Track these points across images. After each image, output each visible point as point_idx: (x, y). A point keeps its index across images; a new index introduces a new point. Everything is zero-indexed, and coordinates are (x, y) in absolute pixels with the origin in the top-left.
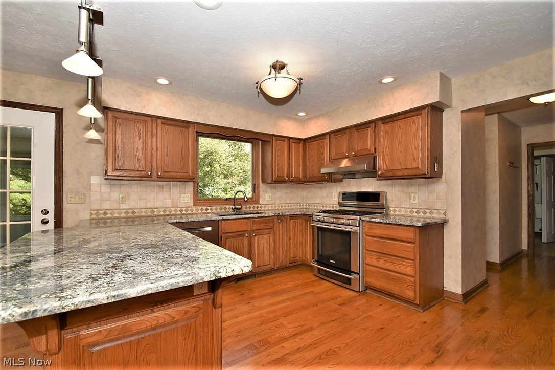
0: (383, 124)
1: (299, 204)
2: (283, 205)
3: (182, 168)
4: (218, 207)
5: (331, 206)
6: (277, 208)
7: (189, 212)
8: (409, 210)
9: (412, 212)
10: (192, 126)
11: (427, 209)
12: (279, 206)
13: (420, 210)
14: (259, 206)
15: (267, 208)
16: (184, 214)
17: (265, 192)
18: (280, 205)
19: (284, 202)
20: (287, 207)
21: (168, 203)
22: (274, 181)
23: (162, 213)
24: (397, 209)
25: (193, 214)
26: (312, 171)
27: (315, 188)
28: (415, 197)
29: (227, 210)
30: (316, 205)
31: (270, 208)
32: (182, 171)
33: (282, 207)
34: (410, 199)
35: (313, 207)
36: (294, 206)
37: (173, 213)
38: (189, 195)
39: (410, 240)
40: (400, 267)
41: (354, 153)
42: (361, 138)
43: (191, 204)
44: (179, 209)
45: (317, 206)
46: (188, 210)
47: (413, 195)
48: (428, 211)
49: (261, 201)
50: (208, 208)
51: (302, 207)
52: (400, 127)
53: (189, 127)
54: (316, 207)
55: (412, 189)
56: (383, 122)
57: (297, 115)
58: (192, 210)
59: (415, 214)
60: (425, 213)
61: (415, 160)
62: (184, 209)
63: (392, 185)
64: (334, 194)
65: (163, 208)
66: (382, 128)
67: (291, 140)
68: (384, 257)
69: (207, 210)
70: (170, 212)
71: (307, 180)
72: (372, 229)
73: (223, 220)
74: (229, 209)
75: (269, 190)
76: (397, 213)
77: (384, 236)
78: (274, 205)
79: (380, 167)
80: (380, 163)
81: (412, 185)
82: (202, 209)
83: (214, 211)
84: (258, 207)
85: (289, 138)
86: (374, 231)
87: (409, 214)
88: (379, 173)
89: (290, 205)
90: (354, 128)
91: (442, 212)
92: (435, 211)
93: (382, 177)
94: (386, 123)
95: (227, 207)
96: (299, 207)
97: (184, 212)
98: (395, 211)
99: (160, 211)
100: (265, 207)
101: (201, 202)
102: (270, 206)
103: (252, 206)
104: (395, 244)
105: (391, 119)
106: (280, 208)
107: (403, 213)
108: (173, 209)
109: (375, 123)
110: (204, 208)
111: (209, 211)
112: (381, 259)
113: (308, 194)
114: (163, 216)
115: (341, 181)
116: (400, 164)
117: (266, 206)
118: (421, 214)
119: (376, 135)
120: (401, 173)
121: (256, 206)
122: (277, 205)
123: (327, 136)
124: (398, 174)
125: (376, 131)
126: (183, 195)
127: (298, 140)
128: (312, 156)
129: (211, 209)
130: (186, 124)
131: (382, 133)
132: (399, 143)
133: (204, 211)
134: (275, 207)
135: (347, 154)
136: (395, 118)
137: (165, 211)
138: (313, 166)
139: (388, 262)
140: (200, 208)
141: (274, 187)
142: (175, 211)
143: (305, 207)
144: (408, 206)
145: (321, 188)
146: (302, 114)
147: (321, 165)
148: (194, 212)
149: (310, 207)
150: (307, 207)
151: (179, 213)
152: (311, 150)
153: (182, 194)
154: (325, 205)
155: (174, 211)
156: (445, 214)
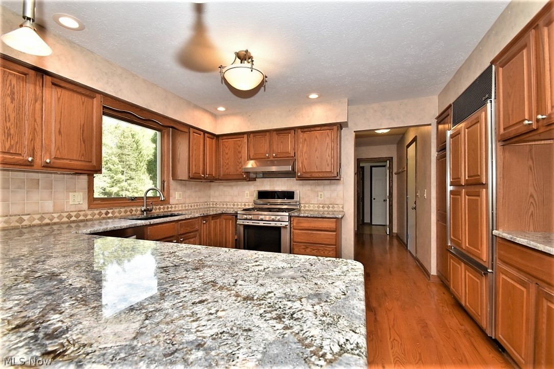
0: (302, 132)
1: (206, 203)
2: (193, 204)
3: (83, 155)
4: (123, 210)
5: (243, 204)
6: (187, 208)
7: (81, 218)
8: (317, 206)
9: (319, 207)
10: (98, 96)
11: (330, 204)
12: (188, 206)
13: (325, 205)
14: (170, 206)
15: (177, 209)
16: (74, 222)
17: (176, 190)
18: (190, 205)
19: (194, 202)
20: (196, 207)
21: (49, 206)
22: (192, 178)
23: (37, 222)
24: (307, 205)
25: (87, 220)
26: (228, 169)
27: (225, 186)
28: (321, 195)
29: (134, 213)
30: (225, 203)
31: (180, 209)
32: (83, 159)
33: (191, 207)
34: (318, 196)
35: (222, 206)
36: (202, 205)
37: (56, 220)
38: (81, 194)
39: (332, 229)
40: (324, 252)
41: (274, 155)
42: (282, 142)
43: (85, 206)
44: (65, 214)
45: (227, 205)
46: (80, 216)
47: (320, 193)
48: (331, 206)
49: (172, 201)
50: (109, 211)
51: (208, 206)
52: (316, 137)
53: (94, 98)
54: (225, 206)
55: (319, 188)
56: (302, 130)
57: (216, 109)
58: (86, 215)
59: (321, 209)
60: (328, 207)
61: (328, 165)
62: (73, 214)
63: (302, 185)
64: (246, 192)
65: (39, 214)
66: (301, 136)
67: (206, 135)
68: (311, 246)
69: (107, 213)
70: (51, 220)
71: (220, 178)
72: (301, 223)
73: (151, 225)
74: (135, 211)
75: (179, 187)
76: (307, 208)
77: (310, 228)
78: (184, 205)
79: (299, 169)
80: (299, 166)
81: (319, 185)
82: (100, 212)
83: (117, 214)
84: (168, 208)
85: (205, 132)
86: (302, 225)
87: (316, 209)
88: (299, 174)
89: (198, 204)
90: (275, 132)
91: (341, 206)
92: (335, 206)
93: (301, 178)
94: (305, 132)
95: (134, 209)
96: (206, 206)
97: (73, 218)
98: (305, 207)
99: (34, 219)
100: (175, 207)
101: (99, 204)
102: (180, 205)
103: (162, 207)
104: (320, 234)
105: (309, 129)
106: (190, 207)
107: (311, 208)
108: (55, 215)
109: (295, 130)
110: (104, 211)
111: (110, 215)
112: (308, 248)
113: (215, 192)
114: (40, 225)
115: (254, 179)
116: (317, 167)
117: (177, 206)
118: (326, 209)
119: (296, 141)
120: (317, 175)
121: (166, 206)
122: (187, 205)
123: (245, 136)
124: (315, 176)
125: (296, 137)
126: (71, 194)
127: (213, 135)
128: (227, 154)
129: (113, 213)
130: (90, 92)
131: (301, 140)
132: (316, 150)
133: (104, 215)
134: (185, 207)
135: (267, 155)
136: (312, 129)
137: (42, 218)
138: (228, 164)
139: (314, 250)
140: (97, 212)
141: (184, 185)
142: (60, 217)
143: (211, 206)
144: (316, 203)
145: (231, 186)
146: (221, 109)
147: (238, 164)
148: (89, 217)
149: (218, 206)
150: (215, 206)
151: (65, 219)
152: (226, 148)
153: (71, 192)
154: (236, 204)
155: (58, 217)
156: (343, 208)
